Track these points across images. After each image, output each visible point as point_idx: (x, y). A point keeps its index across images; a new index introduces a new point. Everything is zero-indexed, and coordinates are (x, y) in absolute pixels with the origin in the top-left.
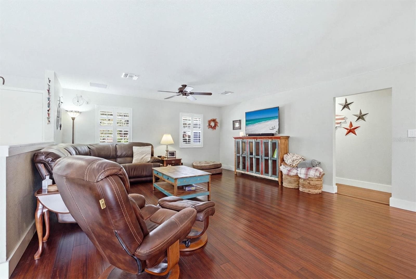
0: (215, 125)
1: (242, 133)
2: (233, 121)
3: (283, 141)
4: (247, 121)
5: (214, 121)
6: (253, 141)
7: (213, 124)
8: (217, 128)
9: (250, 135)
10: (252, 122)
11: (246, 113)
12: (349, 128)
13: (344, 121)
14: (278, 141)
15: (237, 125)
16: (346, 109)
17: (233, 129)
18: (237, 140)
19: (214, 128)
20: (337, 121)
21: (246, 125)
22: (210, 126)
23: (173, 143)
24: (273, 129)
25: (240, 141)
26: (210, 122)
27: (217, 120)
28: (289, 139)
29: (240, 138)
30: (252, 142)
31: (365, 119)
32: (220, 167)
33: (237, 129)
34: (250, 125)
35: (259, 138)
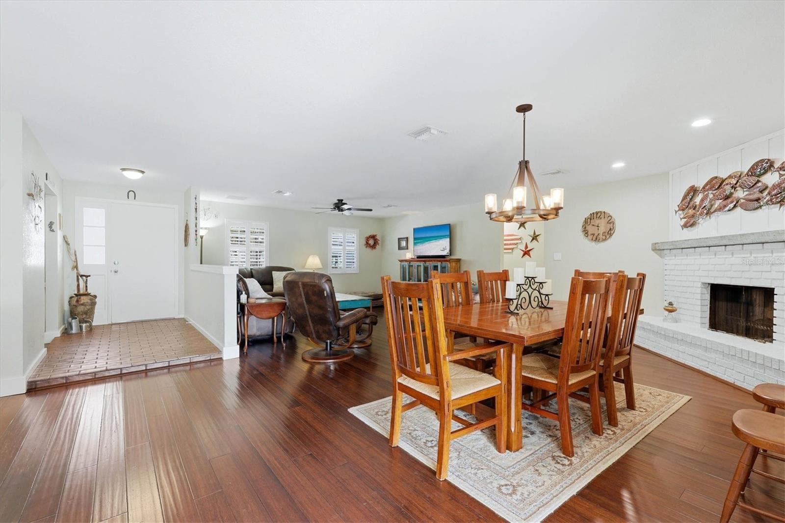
0: (375, 243)
1: (409, 255)
2: (399, 239)
3: (454, 264)
4: (415, 239)
5: (373, 237)
6: (422, 264)
7: (371, 242)
8: (378, 247)
9: (419, 257)
10: (422, 241)
11: (414, 229)
12: (524, 250)
13: (520, 241)
14: (448, 265)
15: (404, 244)
16: (522, 228)
17: (399, 249)
18: (403, 263)
19: (373, 247)
20: (505, 242)
21: (415, 244)
22: (367, 245)
23: (322, 267)
24: (444, 249)
25: (406, 264)
26: (368, 239)
27: (378, 237)
28: (461, 261)
29: (406, 261)
30: (420, 266)
31: (539, 240)
32: (381, 299)
33: (403, 249)
34: (419, 244)
35: (429, 261)
